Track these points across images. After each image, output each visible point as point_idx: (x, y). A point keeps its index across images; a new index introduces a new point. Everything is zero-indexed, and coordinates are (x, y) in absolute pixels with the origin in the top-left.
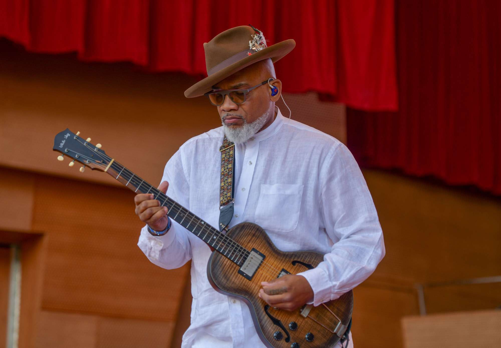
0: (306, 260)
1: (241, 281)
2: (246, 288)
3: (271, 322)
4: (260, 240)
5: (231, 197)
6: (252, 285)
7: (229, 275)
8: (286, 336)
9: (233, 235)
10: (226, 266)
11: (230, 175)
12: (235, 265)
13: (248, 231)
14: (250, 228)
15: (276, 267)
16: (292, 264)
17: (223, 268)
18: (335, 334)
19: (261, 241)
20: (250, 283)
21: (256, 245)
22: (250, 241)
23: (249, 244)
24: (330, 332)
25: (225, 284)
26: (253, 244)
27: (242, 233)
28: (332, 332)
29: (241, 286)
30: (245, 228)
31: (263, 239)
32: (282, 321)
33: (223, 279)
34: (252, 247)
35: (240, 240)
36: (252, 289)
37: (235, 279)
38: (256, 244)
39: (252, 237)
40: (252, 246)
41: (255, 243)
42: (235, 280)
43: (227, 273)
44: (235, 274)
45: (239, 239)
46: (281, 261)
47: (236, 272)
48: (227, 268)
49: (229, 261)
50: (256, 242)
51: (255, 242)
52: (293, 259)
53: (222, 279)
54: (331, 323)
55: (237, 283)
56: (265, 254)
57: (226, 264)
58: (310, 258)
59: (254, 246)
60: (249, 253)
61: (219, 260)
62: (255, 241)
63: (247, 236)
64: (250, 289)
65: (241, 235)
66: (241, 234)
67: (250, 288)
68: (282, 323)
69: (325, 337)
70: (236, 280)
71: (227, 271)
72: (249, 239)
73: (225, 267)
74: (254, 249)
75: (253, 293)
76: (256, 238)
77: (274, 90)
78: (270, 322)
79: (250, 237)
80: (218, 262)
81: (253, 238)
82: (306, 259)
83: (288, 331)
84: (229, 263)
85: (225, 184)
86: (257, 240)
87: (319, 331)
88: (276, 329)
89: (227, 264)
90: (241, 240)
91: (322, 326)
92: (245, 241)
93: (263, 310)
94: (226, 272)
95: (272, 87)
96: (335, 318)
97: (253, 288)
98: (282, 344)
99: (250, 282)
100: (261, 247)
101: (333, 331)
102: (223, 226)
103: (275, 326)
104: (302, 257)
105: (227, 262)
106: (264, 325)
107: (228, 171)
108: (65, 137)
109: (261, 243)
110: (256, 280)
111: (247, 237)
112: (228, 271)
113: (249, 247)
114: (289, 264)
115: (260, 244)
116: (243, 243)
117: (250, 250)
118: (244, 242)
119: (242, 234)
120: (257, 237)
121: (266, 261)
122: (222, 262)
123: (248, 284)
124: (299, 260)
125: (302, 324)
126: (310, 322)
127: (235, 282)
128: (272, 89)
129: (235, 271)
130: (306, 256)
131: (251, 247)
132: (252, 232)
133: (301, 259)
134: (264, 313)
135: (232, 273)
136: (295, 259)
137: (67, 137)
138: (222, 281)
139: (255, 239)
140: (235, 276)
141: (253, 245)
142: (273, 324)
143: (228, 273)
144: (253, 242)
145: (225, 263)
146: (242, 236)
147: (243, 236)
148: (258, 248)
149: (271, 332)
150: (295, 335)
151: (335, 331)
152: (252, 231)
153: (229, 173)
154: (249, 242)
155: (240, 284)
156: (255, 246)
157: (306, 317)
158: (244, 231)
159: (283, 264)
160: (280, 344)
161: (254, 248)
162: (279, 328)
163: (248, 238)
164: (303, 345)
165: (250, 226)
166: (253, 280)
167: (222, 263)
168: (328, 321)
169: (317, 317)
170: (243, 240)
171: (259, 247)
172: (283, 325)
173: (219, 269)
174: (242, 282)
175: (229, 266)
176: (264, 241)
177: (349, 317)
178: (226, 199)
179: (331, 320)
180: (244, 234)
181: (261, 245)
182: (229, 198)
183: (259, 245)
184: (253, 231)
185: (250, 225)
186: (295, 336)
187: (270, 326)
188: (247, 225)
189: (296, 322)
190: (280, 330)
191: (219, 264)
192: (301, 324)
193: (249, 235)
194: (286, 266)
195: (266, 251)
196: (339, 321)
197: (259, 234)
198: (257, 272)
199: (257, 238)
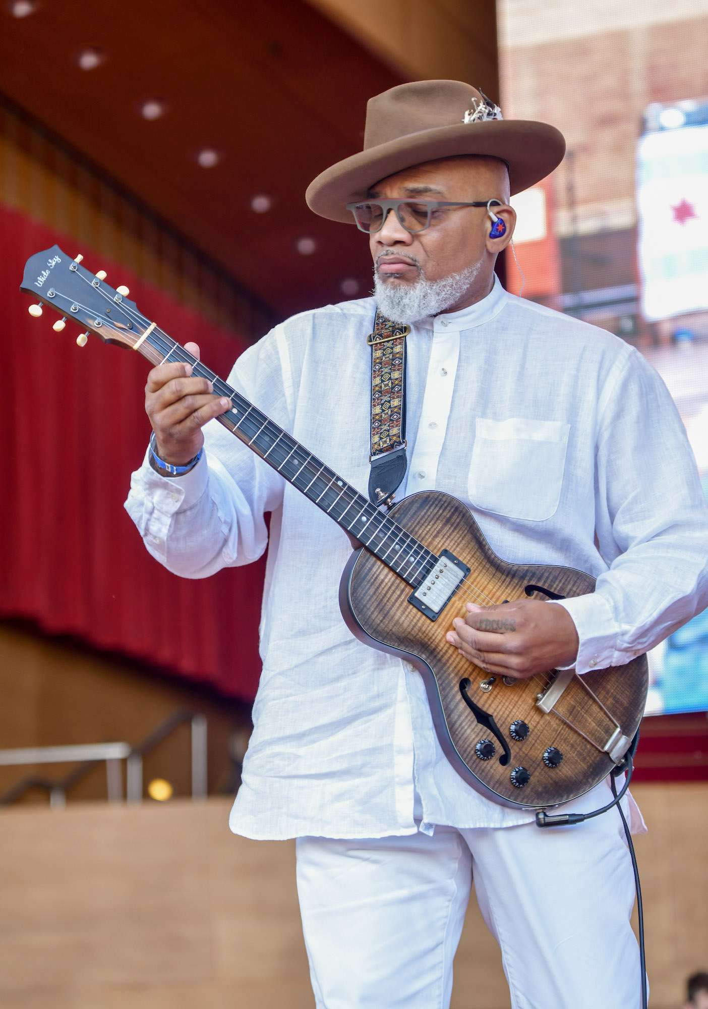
0: (555, 586)
1: (415, 621)
2: (423, 637)
3: (472, 716)
4: (461, 532)
5: (399, 437)
6: (437, 632)
7: (389, 604)
8: (500, 751)
9: (404, 518)
10: (384, 584)
11: (398, 392)
12: (403, 585)
13: (435, 511)
14: (439, 505)
15: (490, 596)
16: (525, 592)
17: (378, 588)
18: (607, 754)
19: (463, 535)
20: (433, 627)
21: (451, 544)
22: (438, 533)
23: (437, 540)
24: (597, 748)
25: (379, 625)
26: (444, 539)
27: (423, 514)
28: (601, 749)
29: (413, 632)
30: (431, 503)
31: (466, 531)
32: (496, 716)
33: (376, 613)
34: (442, 546)
35: (417, 529)
36: (437, 641)
37: (402, 615)
38: (451, 542)
39: (445, 525)
40: (443, 544)
41: (450, 539)
42: (400, 618)
43: (385, 600)
44: (402, 602)
45: (416, 526)
46: (502, 584)
47: (404, 600)
48: (386, 589)
49: (391, 574)
50: (452, 537)
51: (449, 537)
52: (529, 582)
53: (372, 613)
54: (599, 729)
55: (405, 625)
56: (469, 566)
57: (383, 581)
58: (563, 581)
59: (446, 544)
60: (436, 560)
61: (371, 569)
62: (450, 535)
63: (433, 522)
64: (431, 640)
65: (421, 519)
66: (420, 517)
67: (431, 638)
68: (496, 721)
69: (585, 758)
70: (403, 618)
71: (385, 595)
72: (437, 529)
73: (383, 586)
74: (445, 553)
75: (438, 650)
76: (452, 528)
77: (498, 225)
78: (469, 718)
79: (439, 525)
80: (367, 574)
81: (447, 528)
82: (554, 583)
83: (508, 740)
84: (390, 579)
85: (383, 411)
86: (453, 531)
87: (572, 746)
88: (481, 734)
89: (386, 580)
90: (419, 529)
91: (580, 735)
92: (428, 532)
93: (457, 688)
94: (383, 598)
95: (495, 219)
96: (608, 719)
97: (439, 638)
98: (491, 767)
99: (433, 624)
100: (463, 550)
101: (603, 747)
102: (382, 494)
103: (480, 726)
104: (548, 578)
105: (387, 575)
106: (456, 722)
107: (390, 384)
108: (49, 263)
109: (463, 539)
110: (446, 620)
111: (433, 525)
112: (388, 596)
113: (437, 546)
114: (519, 592)
115: (461, 541)
116: (424, 537)
117: (438, 554)
118: (426, 534)
119: (423, 517)
120: (455, 525)
121: (471, 580)
122: (375, 576)
123: (429, 628)
124: (540, 584)
125: (539, 727)
126: (554, 723)
127: (401, 621)
128: (493, 223)
129: (403, 597)
130: (556, 578)
131: (440, 546)
132: (445, 514)
133: (545, 582)
134: (459, 696)
135: (396, 601)
136: (533, 583)
137: (54, 263)
138: (374, 616)
139: (451, 531)
140: (402, 609)
141: (445, 542)
142: (476, 722)
143: (388, 601)
144: (446, 537)
145: (382, 577)
146: (422, 522)
147: (424, 520)
148: (455, 550)
149: (471, 739)
150: (520, 749)
151: (606, 748)
152: (444, 510)
153: (392, 388)
154: (436, 536)
155: (411, 626)
156: (449, 545)
157: (548, 711)
158: (428, 510)
159: (507, 590)
160: (488, 768)
161: (448, 549)
162: (489, 731)
163: (436, 526)
164: (536, 773)
165: (441, 500)
166: (440, 620)
167: (376, 578)
168: (594, 724)
169: (571, 713)
170: (424, 529)
171: (458, 549)
172: (498, 725)
173: (369, 589)
174: (416, 624)
175: (389, 584)
176: (469, 536)
177: (637, 719)
178: (388, 440)
179: (600, 723)
180: (426, 517)
181: (461, 545)
182: (395, 438)
183: (458, 544)
184: (447, 511)
185: (440, 497)
186: (521, 753)
187: (470, 725)
188: (436, 497)
189: (526, 722)
190: (489, 736)
191: (368, 578)
192: (535, 727)
193: (438, 519)
194: (512, 594)
195: (471, 558)
196: (617, 727)
197: (458, 520)
198: (450, 604)
199: (455, 528)
